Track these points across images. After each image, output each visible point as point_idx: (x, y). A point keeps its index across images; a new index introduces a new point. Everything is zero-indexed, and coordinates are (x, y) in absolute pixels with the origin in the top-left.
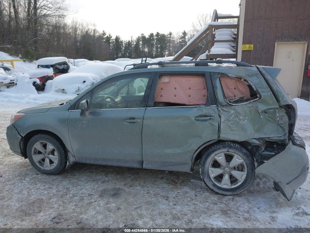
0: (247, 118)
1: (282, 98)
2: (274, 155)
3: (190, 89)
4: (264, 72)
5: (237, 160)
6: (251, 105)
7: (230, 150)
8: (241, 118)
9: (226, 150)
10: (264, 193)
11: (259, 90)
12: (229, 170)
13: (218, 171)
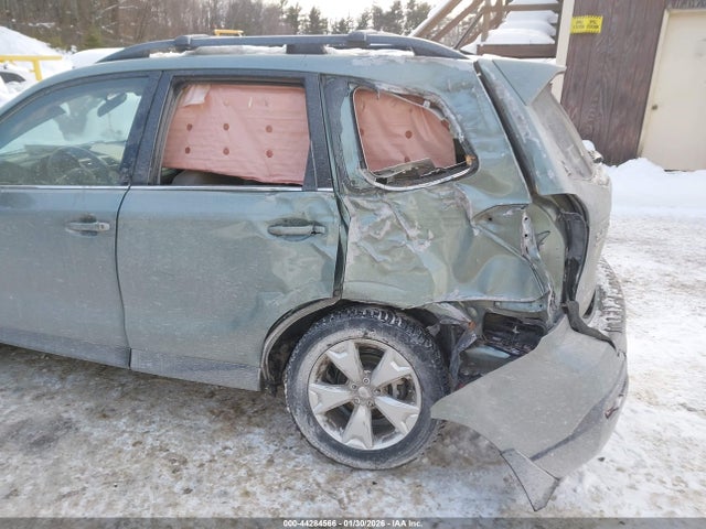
0: (431, 235)
1: (544, 172)
2: (507, 361)
3: (269, 129)
4: (493, 77)
5: (394, 365)
6: (444, 192)
7: (370, 334)
8: (413, 233)
9: (358, 332)
10: (479, 468)
11: (474, 141)
12: (368, 396)
13: (336, 395)
